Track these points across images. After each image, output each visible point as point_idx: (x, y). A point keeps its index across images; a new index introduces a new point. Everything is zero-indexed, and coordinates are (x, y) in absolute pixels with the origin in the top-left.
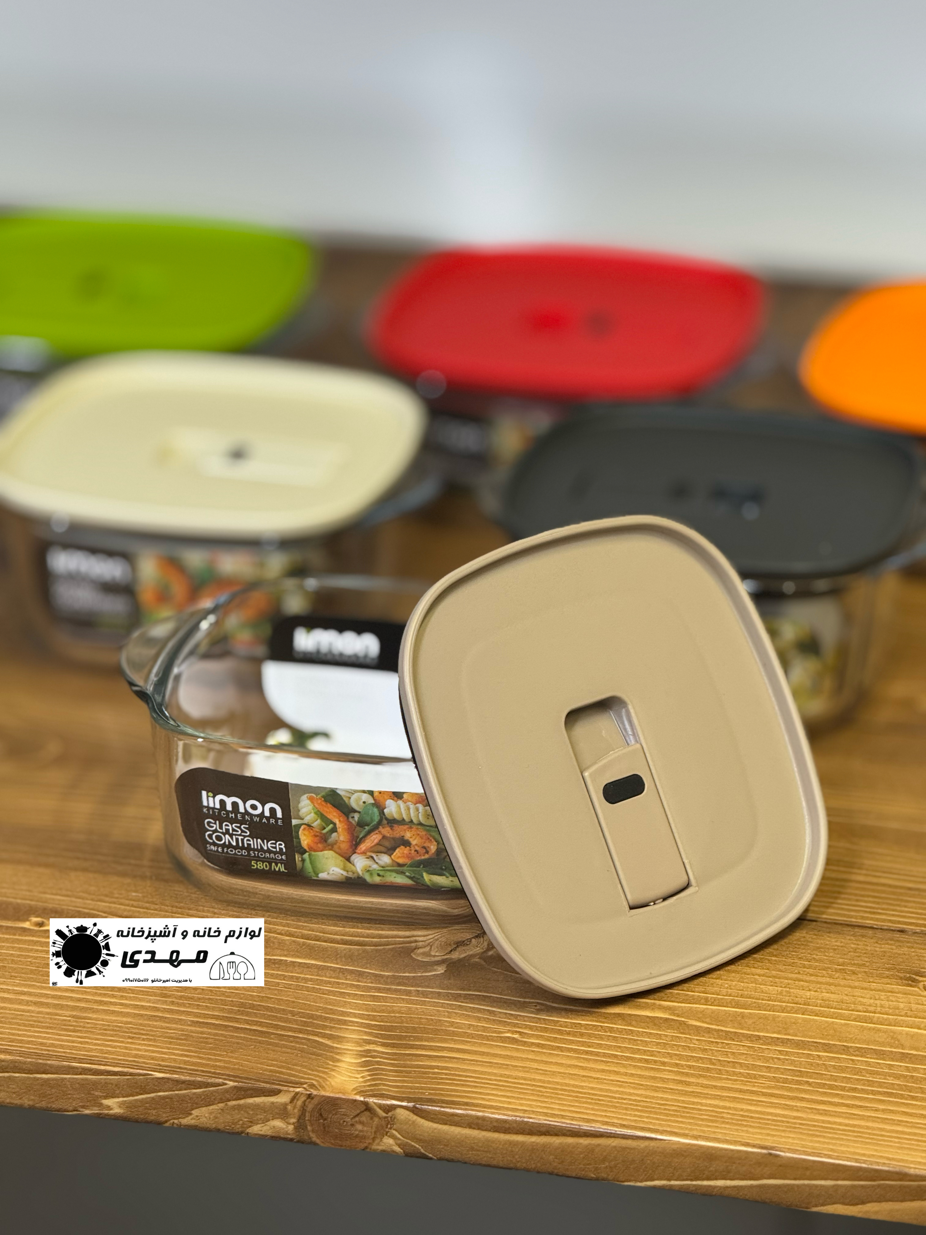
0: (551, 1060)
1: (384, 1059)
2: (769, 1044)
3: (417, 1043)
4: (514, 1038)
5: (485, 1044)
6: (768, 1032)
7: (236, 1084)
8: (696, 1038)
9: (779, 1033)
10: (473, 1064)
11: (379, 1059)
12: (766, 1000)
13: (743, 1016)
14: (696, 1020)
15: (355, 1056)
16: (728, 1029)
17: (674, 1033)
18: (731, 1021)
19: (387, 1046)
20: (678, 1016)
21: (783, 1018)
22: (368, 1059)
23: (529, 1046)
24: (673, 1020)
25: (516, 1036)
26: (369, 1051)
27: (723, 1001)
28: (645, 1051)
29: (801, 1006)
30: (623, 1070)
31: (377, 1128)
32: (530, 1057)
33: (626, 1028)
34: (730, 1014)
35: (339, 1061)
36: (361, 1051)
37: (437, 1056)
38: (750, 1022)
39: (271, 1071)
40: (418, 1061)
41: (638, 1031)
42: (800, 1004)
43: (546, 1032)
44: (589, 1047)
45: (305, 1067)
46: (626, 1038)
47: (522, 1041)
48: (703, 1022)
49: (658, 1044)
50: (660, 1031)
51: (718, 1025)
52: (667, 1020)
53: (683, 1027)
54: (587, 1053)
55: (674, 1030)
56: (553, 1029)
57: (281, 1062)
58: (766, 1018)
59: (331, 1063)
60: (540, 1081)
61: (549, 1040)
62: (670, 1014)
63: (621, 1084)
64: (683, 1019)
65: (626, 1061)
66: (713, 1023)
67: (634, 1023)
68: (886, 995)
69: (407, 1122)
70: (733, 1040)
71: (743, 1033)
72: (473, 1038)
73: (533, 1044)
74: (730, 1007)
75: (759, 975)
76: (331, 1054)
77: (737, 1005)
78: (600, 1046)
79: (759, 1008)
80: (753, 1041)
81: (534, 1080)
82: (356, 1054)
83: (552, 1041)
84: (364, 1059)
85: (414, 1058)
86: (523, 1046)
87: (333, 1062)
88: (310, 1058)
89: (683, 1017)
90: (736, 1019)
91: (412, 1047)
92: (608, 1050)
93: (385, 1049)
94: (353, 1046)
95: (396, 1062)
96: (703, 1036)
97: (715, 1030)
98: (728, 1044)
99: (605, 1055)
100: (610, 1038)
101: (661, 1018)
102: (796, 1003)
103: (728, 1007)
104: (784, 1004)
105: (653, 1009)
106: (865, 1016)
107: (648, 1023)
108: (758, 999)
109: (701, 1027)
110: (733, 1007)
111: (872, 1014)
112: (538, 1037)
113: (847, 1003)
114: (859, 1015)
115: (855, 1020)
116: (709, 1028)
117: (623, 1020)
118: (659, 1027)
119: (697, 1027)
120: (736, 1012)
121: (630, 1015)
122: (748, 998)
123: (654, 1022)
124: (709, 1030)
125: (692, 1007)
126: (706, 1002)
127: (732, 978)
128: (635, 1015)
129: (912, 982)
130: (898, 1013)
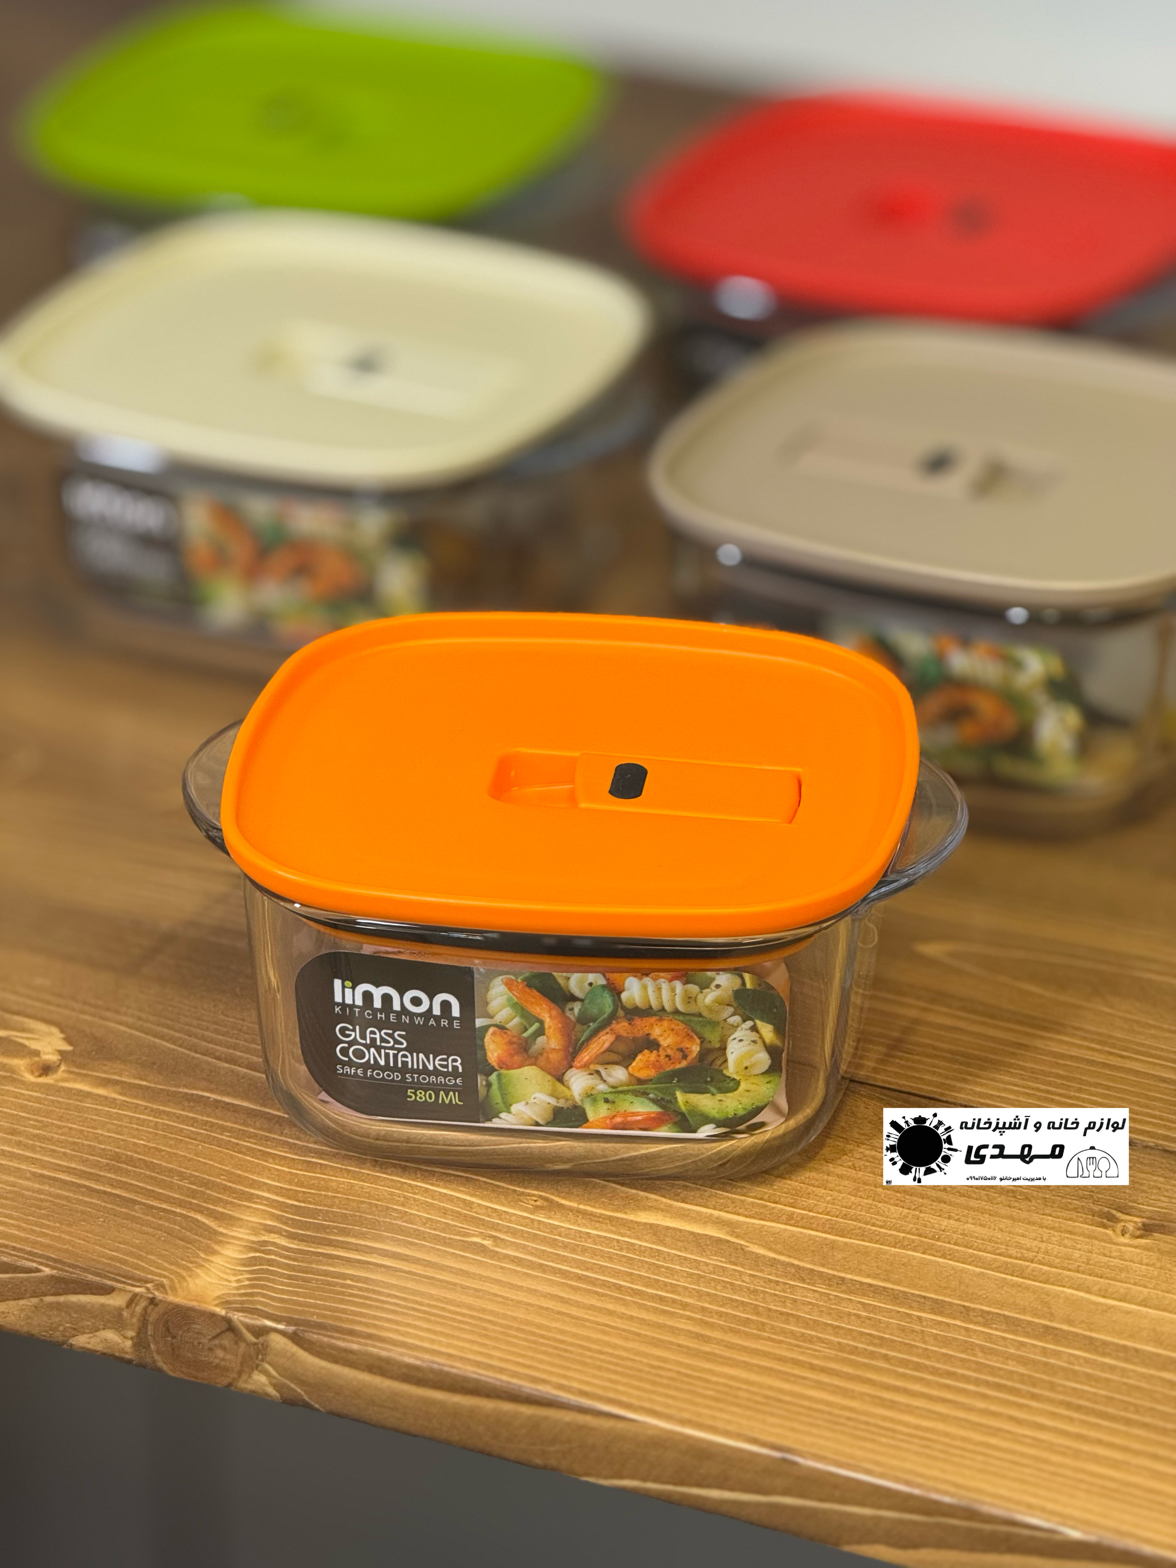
0: (520, 1284)
1: (281, 1257)
2: (851, 1292)
3: (339, 1238)
4: (483, 1246)
5: (438, 1249)
6: (860, 1273)
7: (54, 1272)
8: (749, 1272)
9: (877, 1277)
10: (407, 1278)
11: (273, 1257)
12: (878, 1226)
13: (833, 1245)
14: (761, 1245)
15: (240, 1248)
16: (801, 1264)
17: (721, 1262)
18: (813, 1251)
19: (295, 1239)
20: (737, 1237)
21: (892, 1255)
22: (258, 1254)
23: (499, 1260)
24: (728, 1241)
25: (487, 1243)
26: (265, 1243)
27: (812, 1221)
28: (666, 1284)
29: (927, 1240)
30: (620, 1309)
31: (243, 1356)
32: (494, 1276)
33: (654, 1246)
34: (816, 1241)
35: (214, 1253)
36: (253, 1242)
37: (359, 1261)
38: (839, 1256)
39: (111, 1258)
40: (330, 1265)
41: (669, 1254)
42: (926, 1238)
43: (533, 1241)
44: (588, 1269)
45: (160, 1256)
46: (646, 1262)
47: (493, 1251)
48: (770, 1249)
49: (690, 1275)
50: (702, 1256)
51: (790, 1257)
52: (719, 1240)
53: (737, 1253)
54: (581, 1278)
55: (723, 1256)
56: (545, 1237)
57: (132, 1246)
58: (866, 1252)
59: (203, 1256)
61: (531, 1254)
62: (727, 1233)
64: (742, 1242)
65: (631, 1296)
66: (785, 1252)
67: (668, 1240)
68: (1060, 1236)
69: (283, 1353)
70: (803, 1281)
71: (822, 1272)
72: (424, 1239)
73: (506, 1257)
74: (820, 1231)
76: (209, 1242)
77: (833, 1229)
79: (862, 1237)
80: (830, 1285)
82: (245, 1246)
83: (536, 1256)
84: (252, 1255)
85: (325, 1260)
86: (492, 1258)
87: (206, 1254)
88: (175, 1245)
89: (743, 1239)
90: (821, 1250)
91: (331, 1243)
92: (614, 1276)
93: (289, 1243)
94: (244, 1233)
95: (296, 1263)
96: (760, 1270)
97: (785, 1264)
98: (794, 1286)
99: (604, 1284)
100: (624, 1260)
101: (711, 1237)
102: (920, 1235)
103: (817, 1231)
104: (902, 1235)
105: (705, 1223)
106: (1014, 1265)
107: (689, 1242)
108: (866, 1223)
109: (764, 1256)
110: (825, 1232)
111: (1028, 1264)
112: (517, 1247)
113: (996, 1243)
114: (1007, 1263)
115: (997, 1269)
116: (775, 1259)
117: (655, 1234)
118: (702, 1251)
119: (758, 1256)
120: (826, 1238)
121: (668, 1228)
122: (853, 1220)
123: (699, 1242)
124: (773, 1263)
125: (763, 1226)
126: (788, 1219)
127: (842, 1188)
128: (674, 1229)
129: (1109, 1220)
130: (1066, 1265)
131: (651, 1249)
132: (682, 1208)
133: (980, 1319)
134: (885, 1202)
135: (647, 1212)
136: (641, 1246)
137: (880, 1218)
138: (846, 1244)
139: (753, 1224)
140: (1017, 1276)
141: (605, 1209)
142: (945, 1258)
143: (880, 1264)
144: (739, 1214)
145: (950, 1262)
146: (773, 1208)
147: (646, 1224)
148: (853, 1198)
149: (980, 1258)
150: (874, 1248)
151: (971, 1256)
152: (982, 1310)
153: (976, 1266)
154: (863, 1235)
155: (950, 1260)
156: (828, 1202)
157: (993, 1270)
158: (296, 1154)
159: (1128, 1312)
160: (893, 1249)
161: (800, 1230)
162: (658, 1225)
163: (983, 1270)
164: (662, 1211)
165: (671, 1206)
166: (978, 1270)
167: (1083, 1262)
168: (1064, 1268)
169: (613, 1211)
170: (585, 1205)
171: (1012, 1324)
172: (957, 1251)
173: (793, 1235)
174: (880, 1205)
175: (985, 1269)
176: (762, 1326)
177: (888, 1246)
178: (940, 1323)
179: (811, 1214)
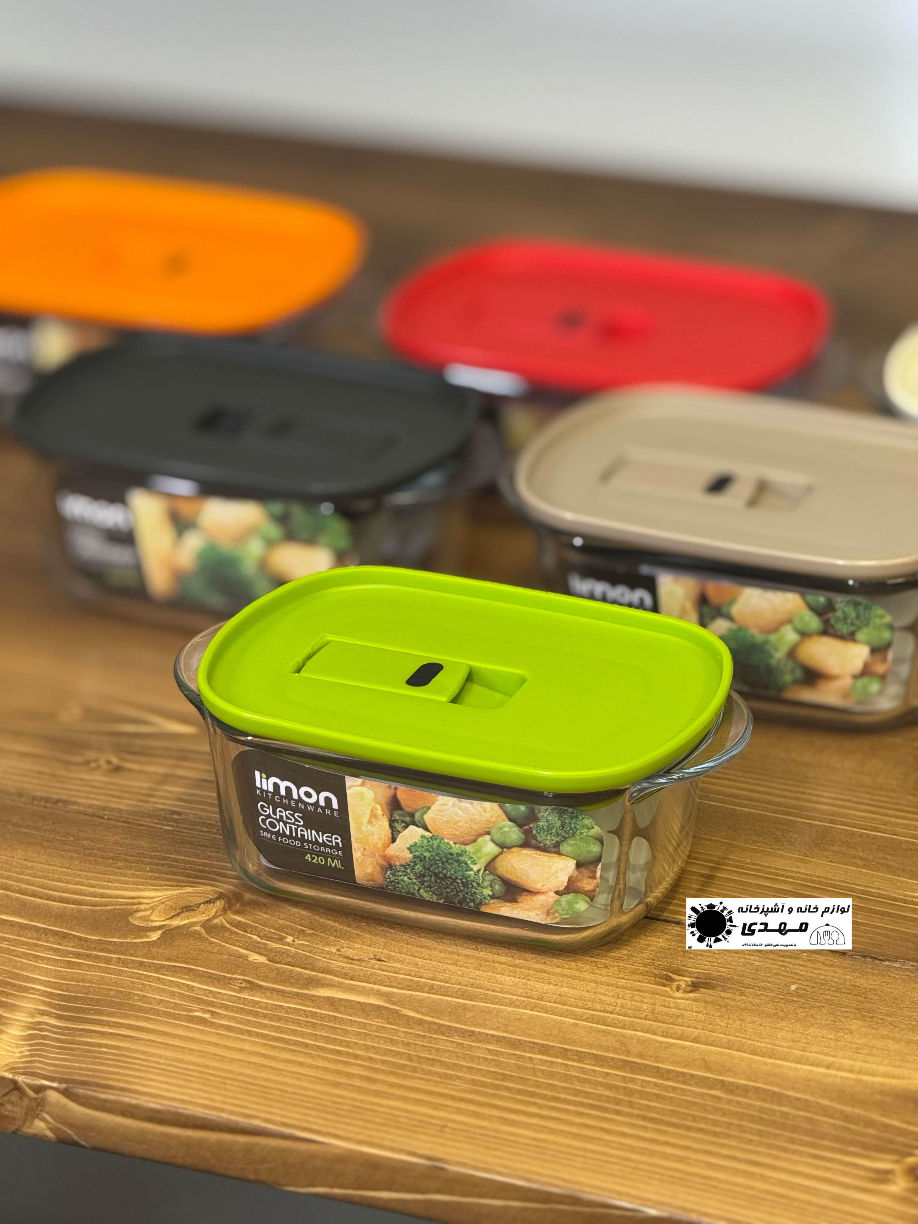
1: (52, 1033)
2: (480, 1041)
4: (203, 1018)
5: (169, 1023)
6: (485, 1027)
9: (497, 1029)
11: (46, 1033)
12: (497, 992)
13: (464, 1007)
14: (411, 1009)
15: (22, 1028)
16: (442, 1022)
17: (382, 1023)
18: (450, 1012)
19: (62, 1019)
21: (508, 1013)
22: (34, 1032)
23: (216, 1028)
24: (386, 1008)
25: (206, 1016)
26: (39, 1023)
27: (449, 990)
28: (341, 1041)
29: (533, 1001)
30: (309, 1061)
31: (27, 1108)
32: (213, 1040)
34: (451, 1005)
35: (2, 1032)
36: (30, 1023)
37: (112, 1034)
38: (469, 1015)
40: (88, 1039)
41: (342, 1019)
42: (533, 999)
43: (240, 1013)
44: (282, 1032)
46: (326, 1025)
47: (211, 1022)
48: (418, 1012)
49: (359, 1034)
50: (367, 1019)
51: (432, 1017)
52: (379, 1007)
53: (394, 1017)
54: (277, 1039)
55: (383, 1019)
58: (489, 1012)
60: (214, 1068)
61: (240, 1023)
62: (386, 1002)
63: (299, 1076)
64: (397, 1008)
65: (316, 1051)
66: (429, 1014)
67: (341, 1009)
68: (631, 993)
69: (57, 1104)
70: (444, 1034)
71: (458, 1028)
72: (158, 1015)
73: (221, 1025)
74: (454, 997)
75: (500, 963)
77: (464, 996)
78: (294, 1032)
79: (486, 1000)
80: (463, 1037)
81: (207, 1067)
82: (24, 1026)
83: (243, 1024)
84: (30, 1032)
85: (85, 1035)
86: (210, 1027)
89: (397, 1005)
90: (457, 1012)
91: (89, 1021)
92: (302, 1037)
93: (59, 1022)
94: (22, 1019)
95: (65, 1037)
96: (412, 1028)
97: (428, 1022)
98: (437, 1039)
100: (309, 1024)
101: (373, 1005)
102: (529, 997)
103: (452, 997)
104: (515, 997)
105: (368, 995)
106: (599, 1016)
107: (357, 1010)
108: (488, 990)
109: (414, 1018)
110: (458, 998)
111: (608, 1015)
112: (230, 1018)
113: (585, 1000)
114: (593, 1015)
115: (587, 1020)
116: (422, 1019)
117: (331, 1005)
118: (367, 1016)
119: (409, 1018)
120: (458, 1003)
121: (340, 1000)
122: (477, 988)
123: (364, 1009)
124: (420, 1022)
125: (411, 995)
126: (429, 989)
127: (469, 965)
128: (345, 1000)
129: (666, 980)
130: (637, 1015)
131: (329, 1015)
132: (351, 984)
133: (575, 1057)
134: (502, 974)
135: (325, 989)
136: (321, 1014)
137: (499, 986)
138: (473, 1006)
139: (404, 994)
140: (601, 1025)
141: (294, 988)
142: (548, 1013)
143: (500, 1020)
144: (393, 987)
145: (552, 1016)
146: (418, 982)
147: (324, 997)
148: (477, 972)
149: (573, 1013)
150: (495, 1008)
151: (567, 1011)
152: (577, 1051)
153: (571, 1018)
154: (486, 999)
155: (551, 1014)
156: (459, 976)
157: (583, 1020)
158: (59, 956)
159: (684, 1048)
160: (509, 1008)
161: (439, 997)
162: (333, 998)
163: (576, 1021)
164: (336, 987)
165: (342, 983)
166: (572, 1021)
167: (649, 1012)
168: (635, 1017)
169: (299, 988)
170: (278, 985)
171: (599, 1060)
172: (557, 1008)
173: (434, 1001)
174: (497, 976)
175: (578, 1020)
176: (414, 1069)
177: (505, 1006)
178: (546, 1061)
179: (447, 985)
